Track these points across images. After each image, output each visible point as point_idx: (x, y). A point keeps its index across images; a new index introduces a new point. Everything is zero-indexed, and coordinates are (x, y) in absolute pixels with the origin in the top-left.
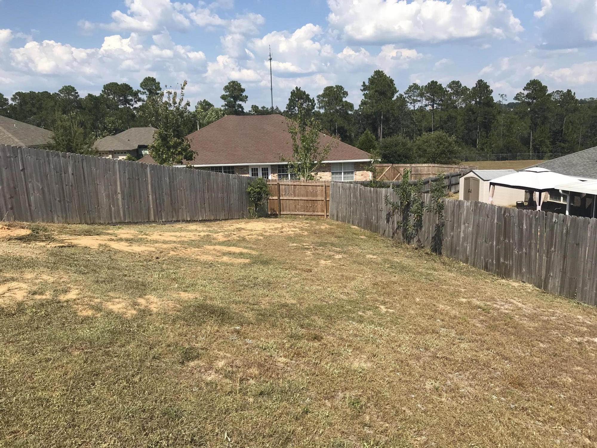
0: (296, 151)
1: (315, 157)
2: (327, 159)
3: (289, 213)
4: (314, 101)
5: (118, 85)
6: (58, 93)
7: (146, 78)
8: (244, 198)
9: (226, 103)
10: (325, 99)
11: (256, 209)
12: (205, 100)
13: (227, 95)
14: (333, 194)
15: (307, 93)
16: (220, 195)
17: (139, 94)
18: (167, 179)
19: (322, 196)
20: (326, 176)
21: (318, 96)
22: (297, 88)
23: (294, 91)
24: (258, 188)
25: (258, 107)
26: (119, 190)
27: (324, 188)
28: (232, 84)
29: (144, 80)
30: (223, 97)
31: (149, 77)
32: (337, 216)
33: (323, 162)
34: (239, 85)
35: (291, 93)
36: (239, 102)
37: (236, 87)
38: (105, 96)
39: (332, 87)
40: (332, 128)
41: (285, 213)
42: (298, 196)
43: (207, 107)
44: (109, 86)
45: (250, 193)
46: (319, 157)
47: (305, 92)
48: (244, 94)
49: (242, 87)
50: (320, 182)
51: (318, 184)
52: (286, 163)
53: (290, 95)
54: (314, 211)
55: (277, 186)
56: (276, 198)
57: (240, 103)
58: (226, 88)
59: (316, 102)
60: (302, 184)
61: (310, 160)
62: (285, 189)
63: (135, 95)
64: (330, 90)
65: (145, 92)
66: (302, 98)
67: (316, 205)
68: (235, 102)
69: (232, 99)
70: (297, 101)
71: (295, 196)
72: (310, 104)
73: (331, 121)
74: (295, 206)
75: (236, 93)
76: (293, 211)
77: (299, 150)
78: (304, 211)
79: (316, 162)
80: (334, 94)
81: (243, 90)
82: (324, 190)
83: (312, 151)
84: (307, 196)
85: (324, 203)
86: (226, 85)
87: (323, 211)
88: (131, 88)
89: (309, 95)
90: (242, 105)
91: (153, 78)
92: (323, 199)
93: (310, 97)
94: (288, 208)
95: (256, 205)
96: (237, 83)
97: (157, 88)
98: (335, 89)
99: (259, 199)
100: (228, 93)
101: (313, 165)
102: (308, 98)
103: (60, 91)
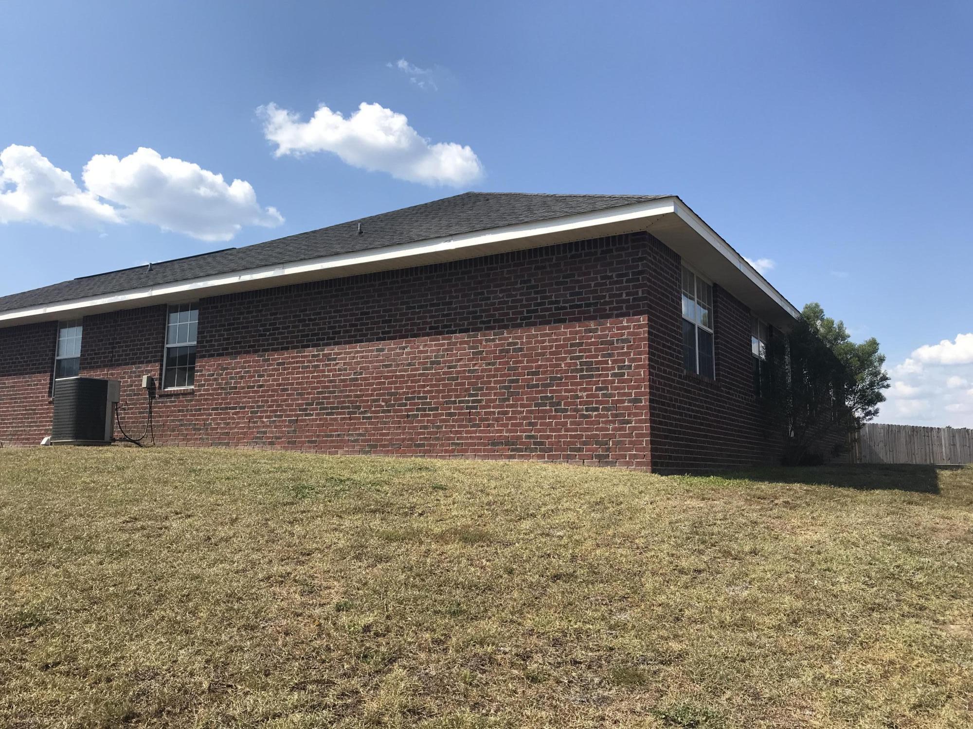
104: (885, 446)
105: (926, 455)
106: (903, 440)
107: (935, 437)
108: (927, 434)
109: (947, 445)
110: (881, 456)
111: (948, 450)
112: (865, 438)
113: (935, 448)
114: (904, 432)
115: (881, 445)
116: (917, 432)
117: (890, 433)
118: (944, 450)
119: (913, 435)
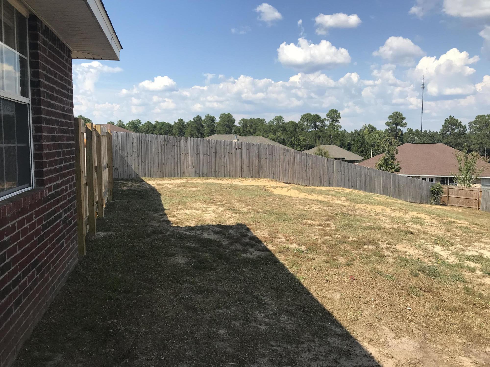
0: (461, 170)
1: (473, 174)
2: (481, 175)
3: (453, 205)
4: (466, 127)
5: (311, 115)
6: (272, 120)
7: (331, 110)
8: (429, 194)
9: (389, 128)
10: (476, 125)
11: (435, 200)
12: (370, 124)
13: (390, 122)
14: (483, 196)
15: (459, 121)
16: (418, 191)
17: (325, 121)
18: (398, 180)
19: (476, 197)
20: (478, 186)
21: (470, 123)
22: (450, 117)
23: (448, 119)
24: (437, 189)
25: (413, 130)
26: (381, 184)
27: (478, 192)
28: (395, 114)
29: (330, 111)
30: (387, 124)
31: (333, 110)
32: (486, 209)
33: (478, 177)
34: (401, 115)
35: (445, 120)
36: (399, 127)
37: (399, 116)
38: (302, 123)
39: (484, 116)
40: (482, 149)
41: (451, 204)
42: (460, 196)
43: (371, 129)
44: (305, 116)
45: (432, 191)
46: (475, 174)
47: (457, 120)
48: (404, 121)
49: (403, 116)
50: (475, 188)
51: (474, 190)
52: (454, 176)
53: (444, 122)
54: (470, 205)
55: (447, 189)
56: (446, 196)
57: (401, 128)
58: (390, 117)
59: (467, 127)
60: (463, 189)
61: (470, 176)
62: (452, 191)
63: (322, 122)
64: (481, 118)
65: (329, 120)
66: (454, 125)
67: (472, 202)
68: (397, 127)
69: (394, 125)
70: (449, 127)
71: (458, 195)
72: (462, 129)
73: (481, 143)
74: (458, 201)
75: (398, 121)
76: (456, 204)
77: (463, 170)
78: (463, 205)
79: (473, 177)
80: (486, 122)
81: (403, 119)
82: (478, 193)
83: (471, 171)
84: (466, 196)
85: (477, 201)
86: (391, 115)
87: (476, 206)
88: (320, 117)
89: (461, 123)
90: (402, 130)
91: (336, 110)
92: (477, 198)
93: (462, 124)
94: (453, 202)
95: (435, 198)
96: (400, 113)
97: (338, 117)
98: (487, 118)
99: (438, 195)
100: (391, 121)
101: (471, 179)
102: (461, 125)
103: (274, 119)
104: (138, 157)
105: (174, 166)
106: (155, 150)
107: (183, 147)
108: (176, 144)
109: (192, 154)
110: (133, 167)
111: (193, 159)
112: (118, 148)
113: (183, 157)
114: (156, 142)
115: (134, 155)
116: (168, 142)
117: (143, 142)
118: (189, 159)
119: (164, 145)
